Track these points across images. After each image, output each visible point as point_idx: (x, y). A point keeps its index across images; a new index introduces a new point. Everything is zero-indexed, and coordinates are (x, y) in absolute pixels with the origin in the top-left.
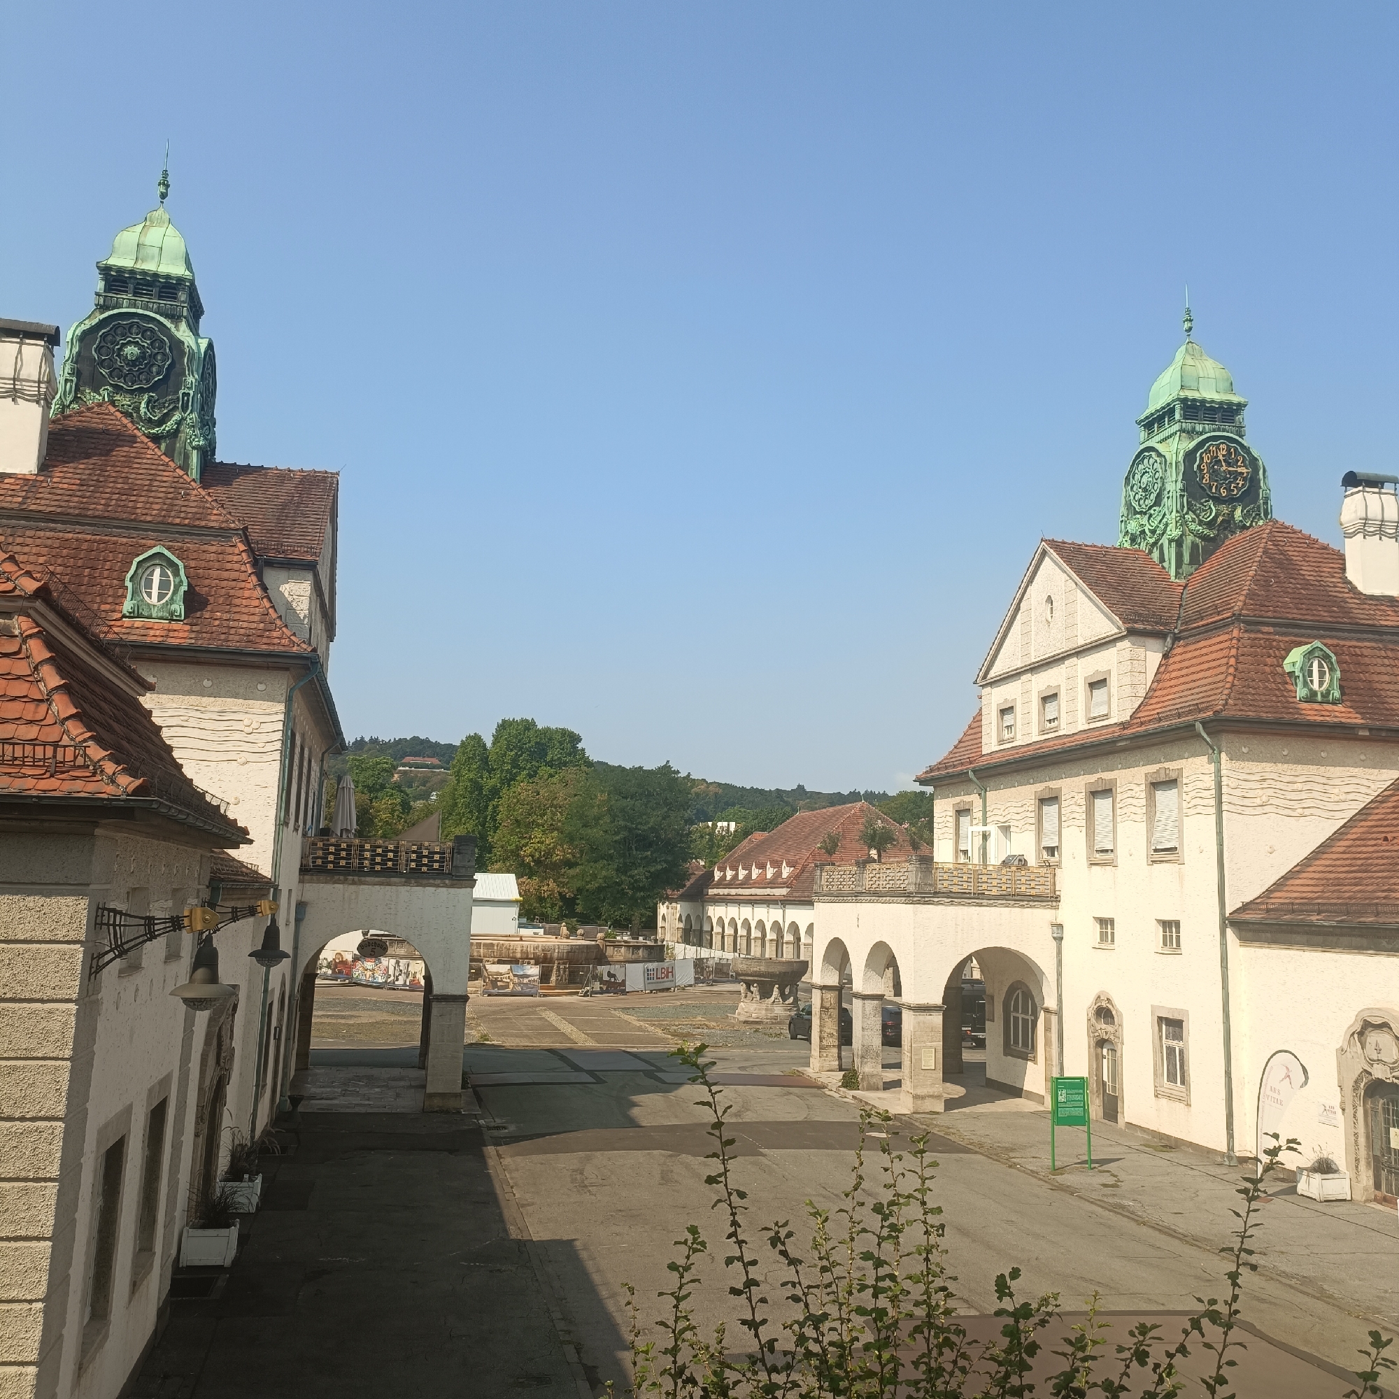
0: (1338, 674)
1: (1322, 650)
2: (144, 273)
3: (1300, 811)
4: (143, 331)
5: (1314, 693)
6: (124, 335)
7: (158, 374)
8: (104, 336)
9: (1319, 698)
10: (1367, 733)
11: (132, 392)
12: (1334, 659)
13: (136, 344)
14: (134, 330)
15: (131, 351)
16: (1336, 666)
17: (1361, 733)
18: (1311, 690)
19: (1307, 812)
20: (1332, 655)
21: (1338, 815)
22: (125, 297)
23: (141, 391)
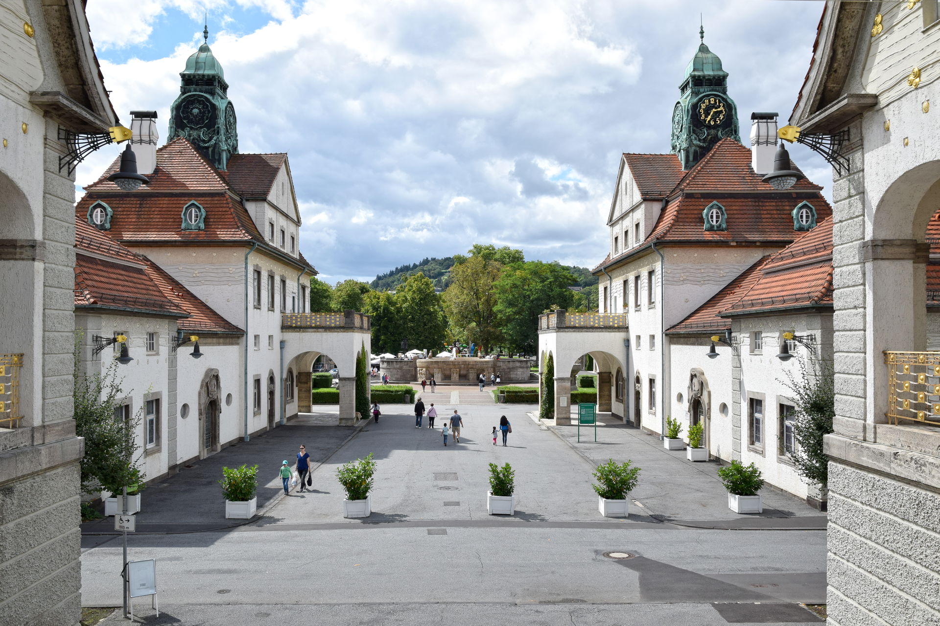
0: (726, 216)
1: (717, 205)
2: (199, 75)
3: (702, 282)
4: (199, 102)
5: (712, 226)
6: (192, 104)
7: (207, 120)
8: (184, 105)
9: (715, 228)
10: (735, 244)
11: (197, 129)
12: (723, 208)
13: (197, 108)
14: (196, 102)
15: (196, 111)
16: (725, 212)
17: (732, 244)
18: (711, 225)
19: (706, 282)
20: (722, 207)
21: (721, 283)
22: (193, 87)
23: (201, 128)
